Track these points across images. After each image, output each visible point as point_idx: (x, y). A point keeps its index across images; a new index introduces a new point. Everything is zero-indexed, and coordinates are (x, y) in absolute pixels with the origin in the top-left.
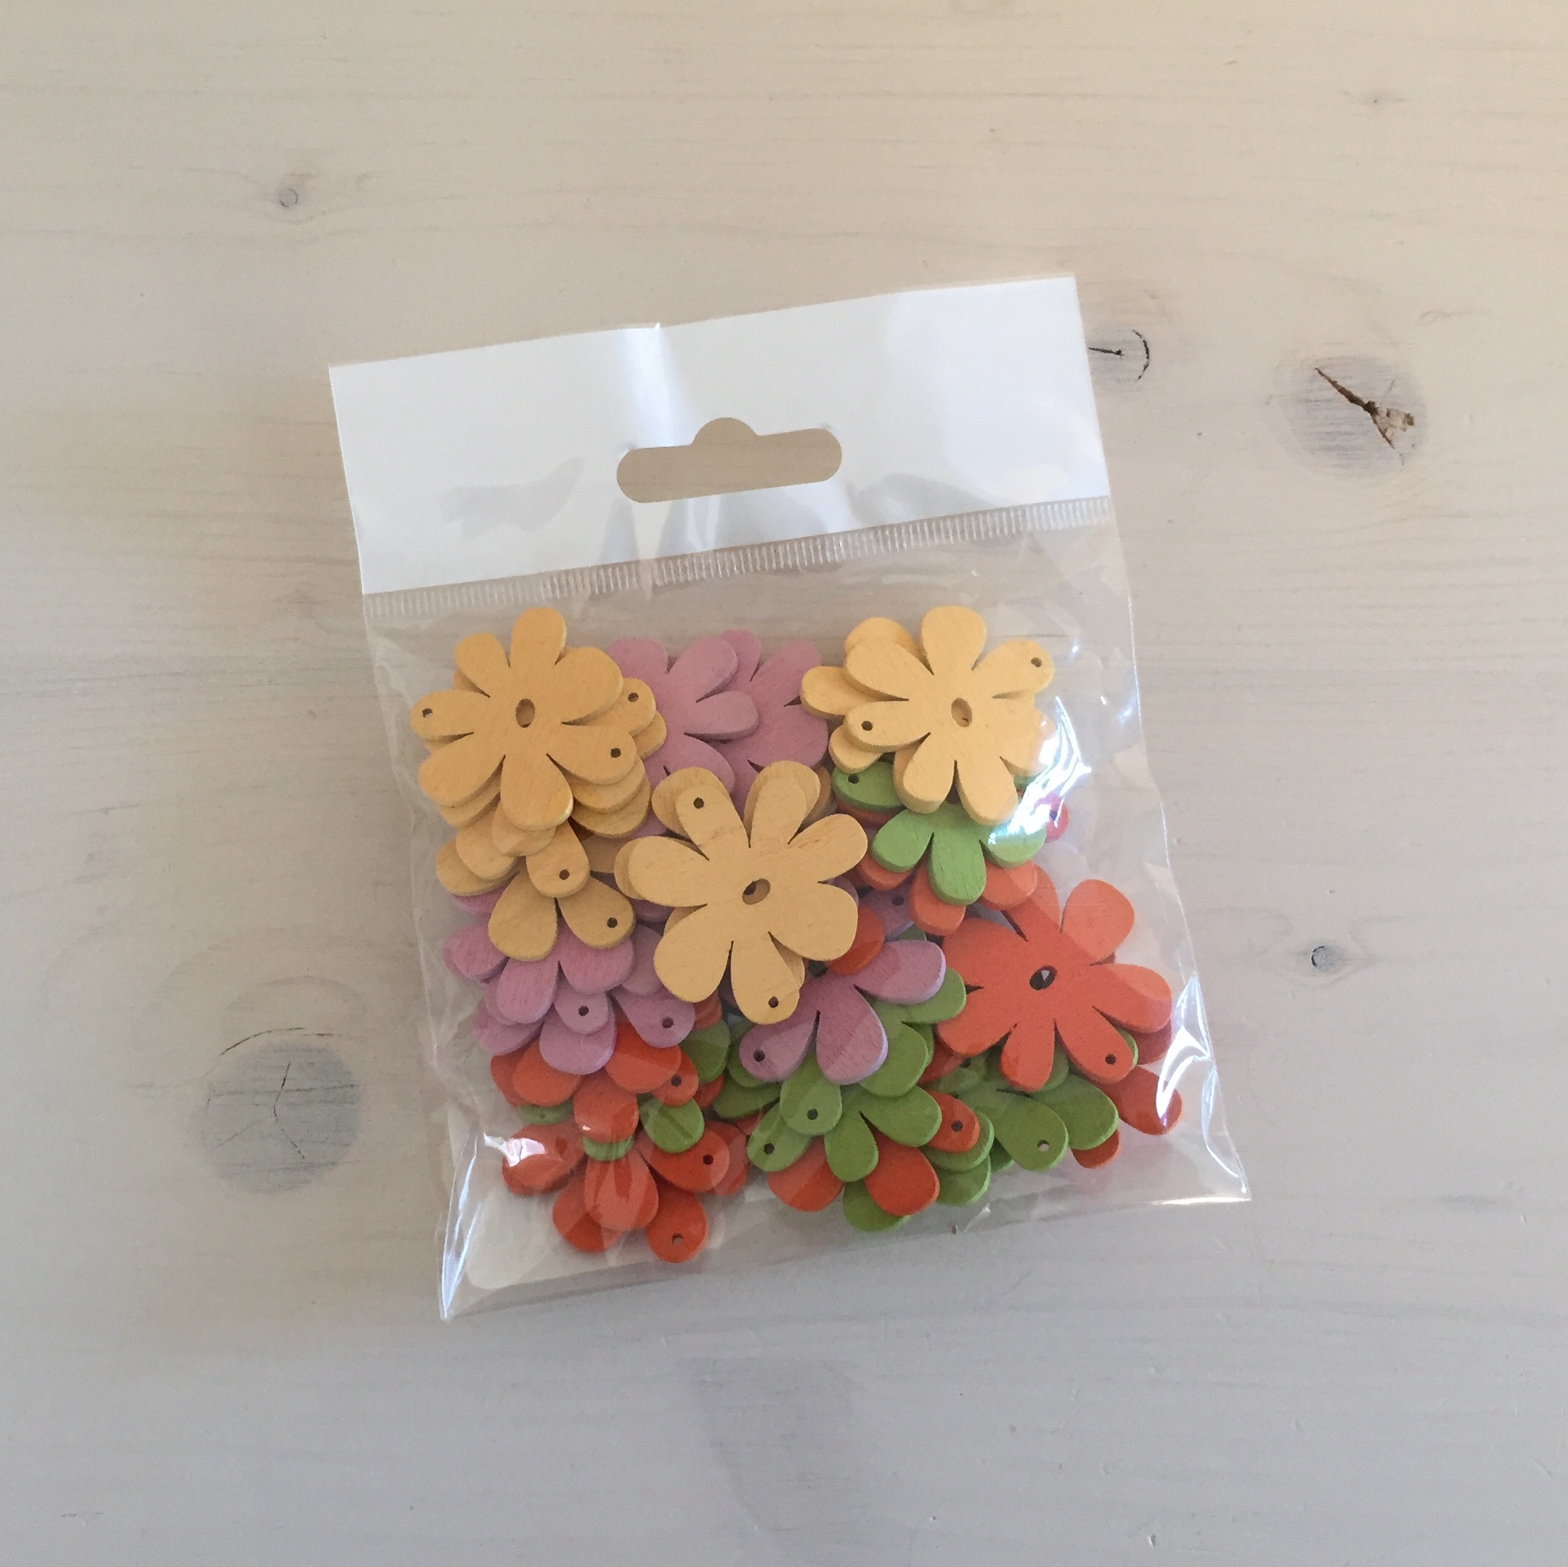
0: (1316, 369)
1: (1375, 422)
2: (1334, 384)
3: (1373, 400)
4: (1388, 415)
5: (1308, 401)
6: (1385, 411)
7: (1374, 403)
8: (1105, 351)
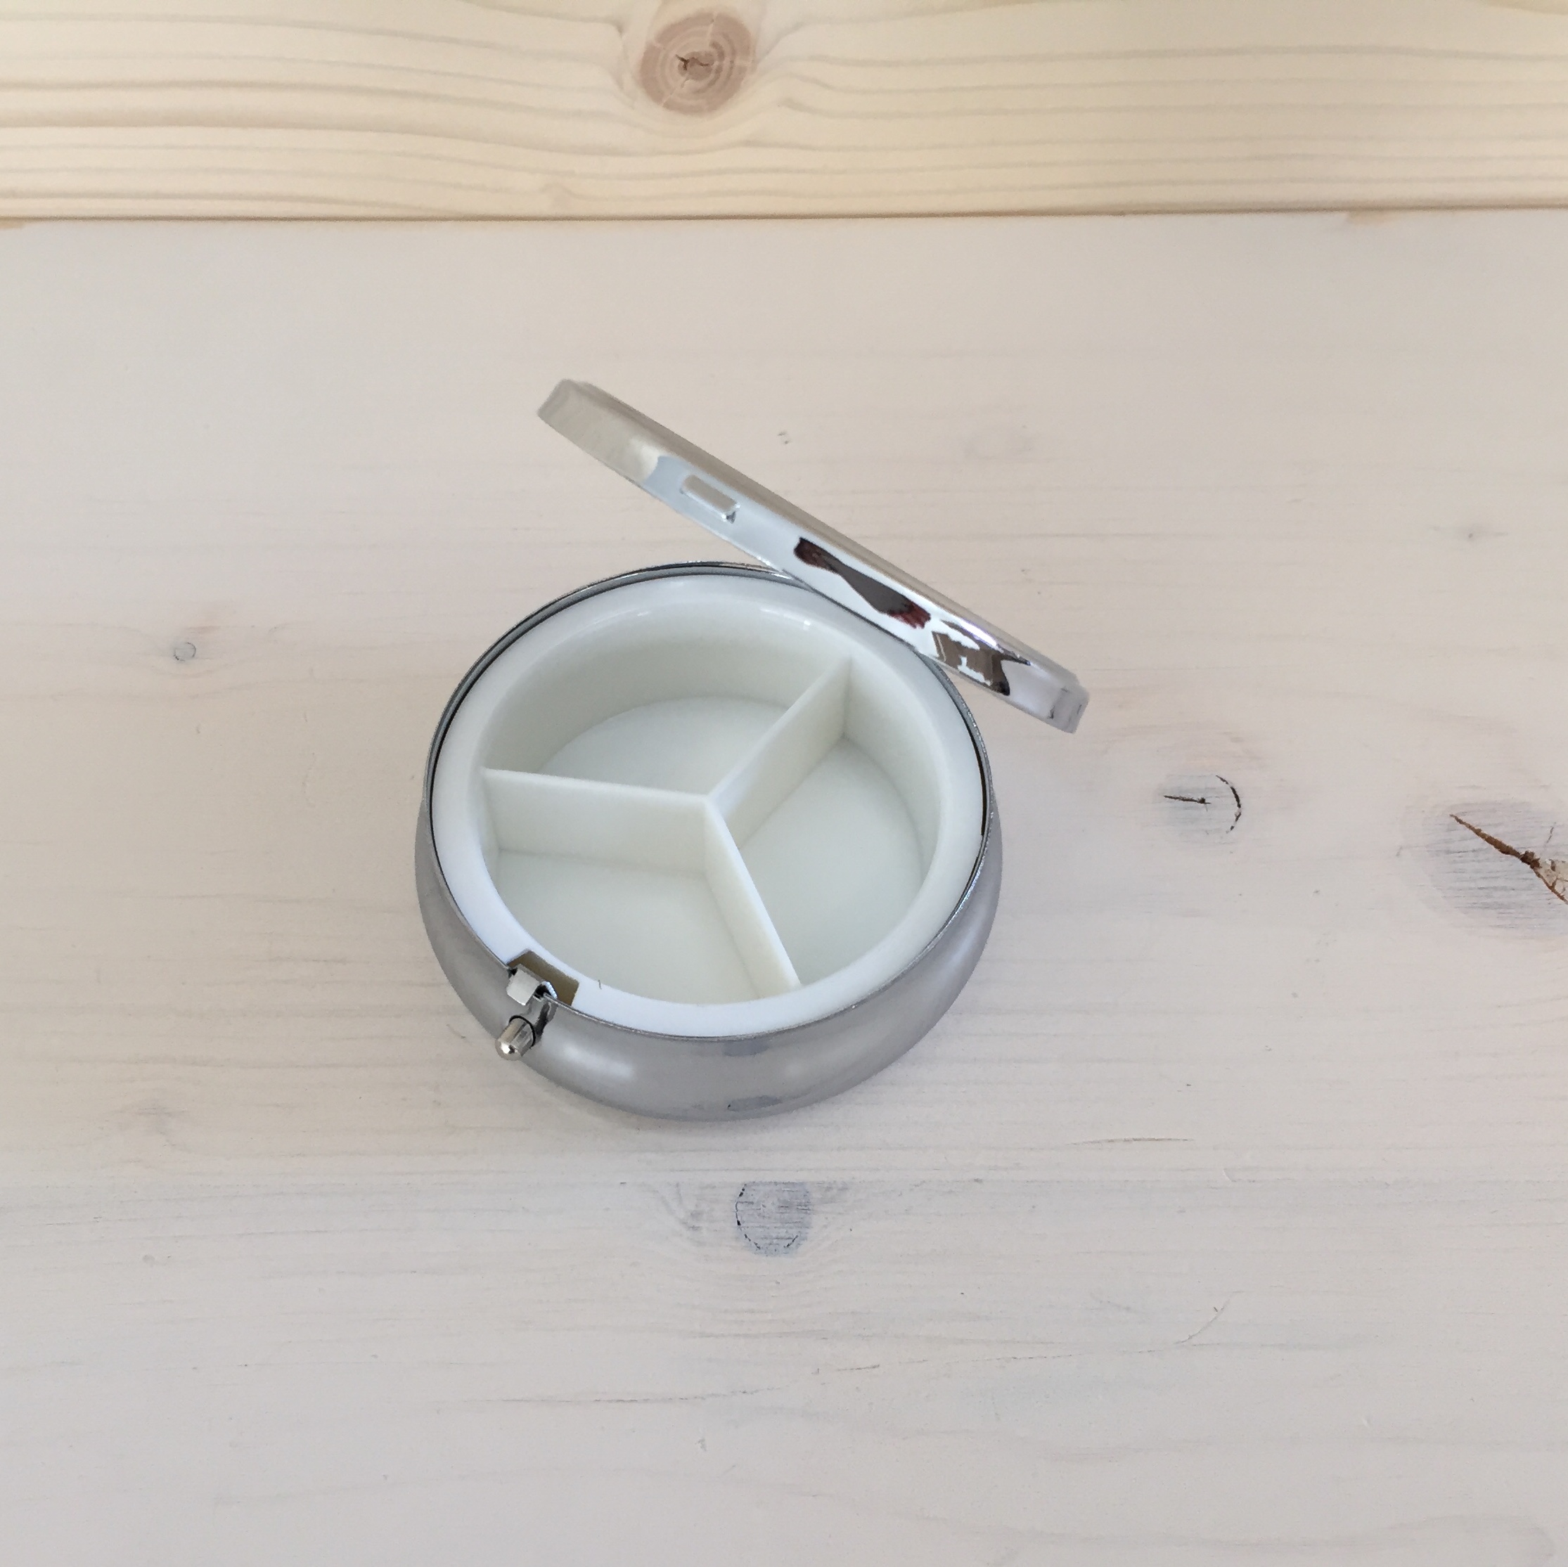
0: (1452, 816)
1: (1539, 875)
2: (1478, 832)
3: (1530, 850)
4: (1553, 868)
5: (1448, 852)
6: (1549, 863)
7: (1532, 854)
8: (1184, 800)
